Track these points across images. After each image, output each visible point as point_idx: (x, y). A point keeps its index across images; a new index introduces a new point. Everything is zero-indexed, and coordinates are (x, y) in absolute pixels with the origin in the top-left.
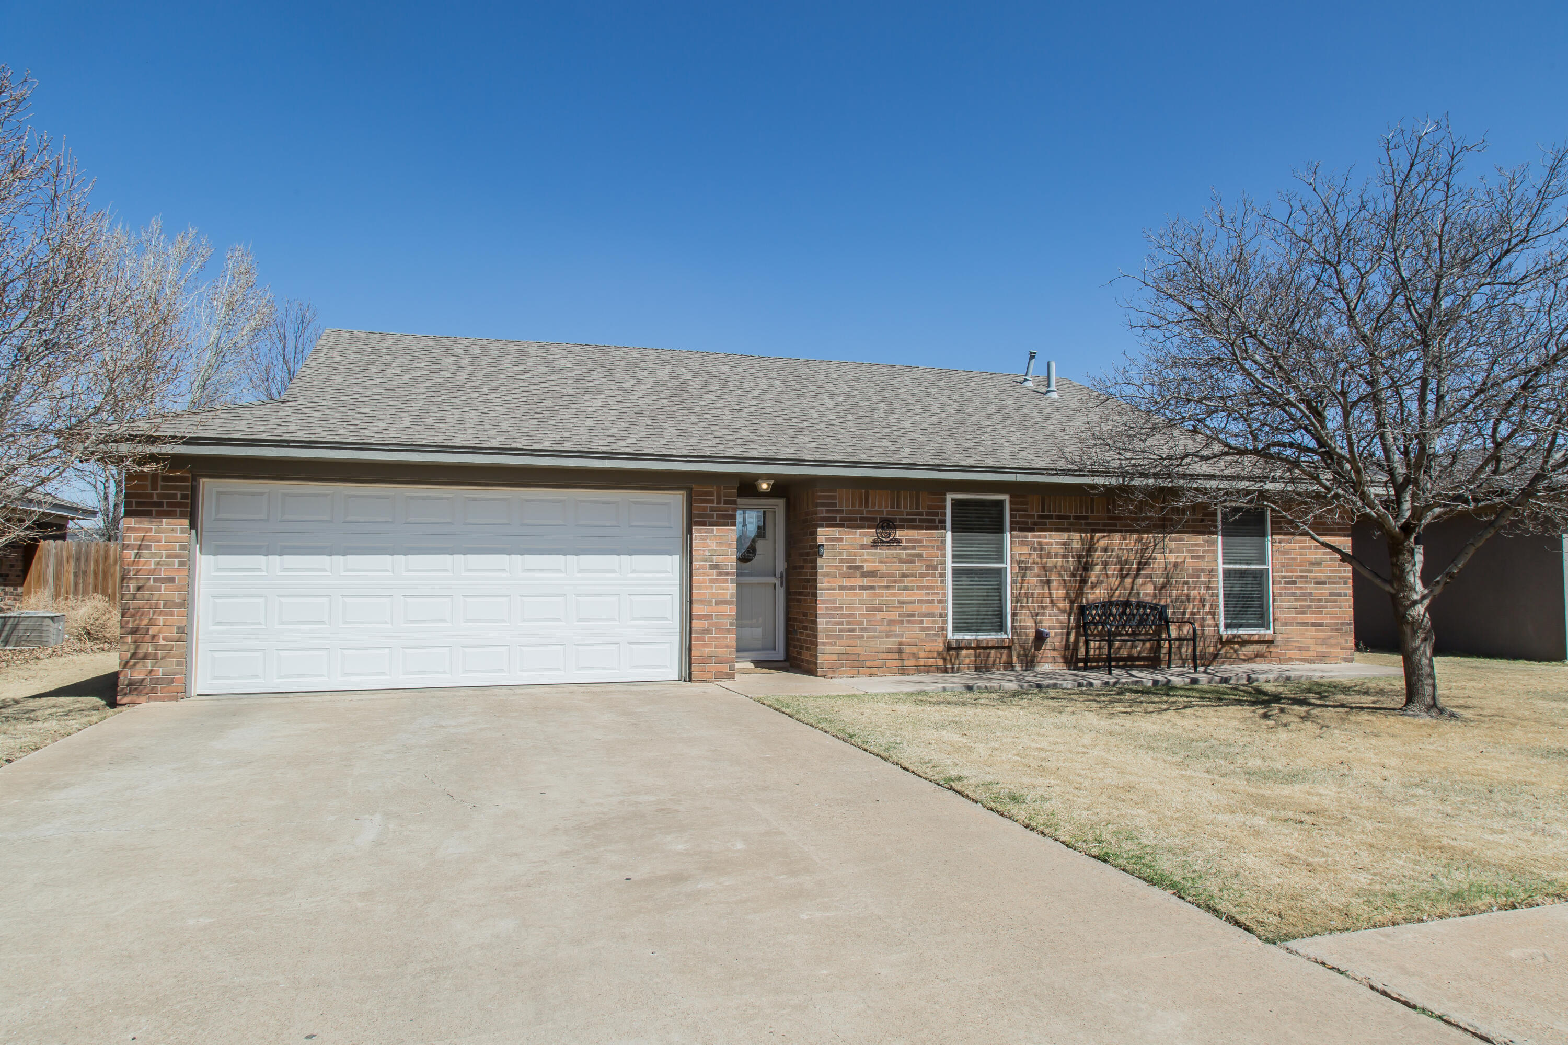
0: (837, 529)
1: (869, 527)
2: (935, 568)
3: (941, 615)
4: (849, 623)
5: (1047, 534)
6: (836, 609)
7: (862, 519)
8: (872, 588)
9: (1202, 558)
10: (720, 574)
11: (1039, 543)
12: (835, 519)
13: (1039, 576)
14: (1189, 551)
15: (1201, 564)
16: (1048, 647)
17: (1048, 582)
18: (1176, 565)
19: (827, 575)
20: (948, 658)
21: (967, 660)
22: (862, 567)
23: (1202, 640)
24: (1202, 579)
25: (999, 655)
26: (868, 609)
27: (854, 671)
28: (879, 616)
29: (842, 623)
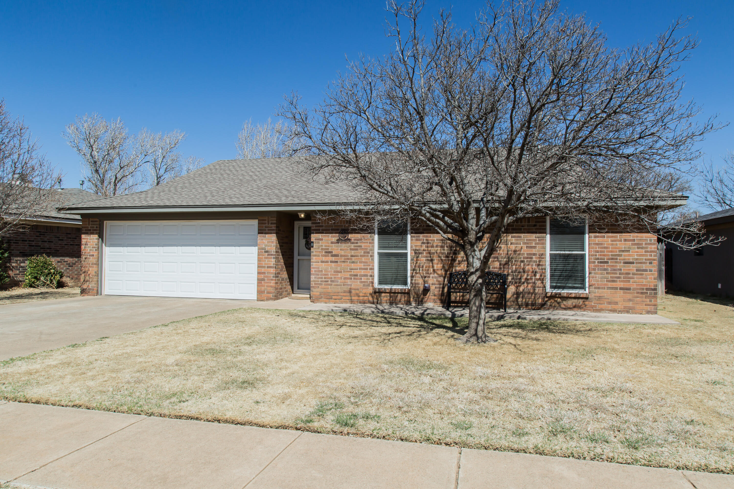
0: (320, 235)
1: (336, 233)
2: (368, 253)
3: (371, 276)
4: (325, 278)
5: (432, 235)
6: (319, 271)
7: (332, 230)
8: (337, 262)
9: (535, 247)
10: (268, 255)
11: (427, 240)
12: (319, 230)
13: (426, 257)
14: (524, 243)
15: (534, 251)
16: (431, 294)
17: (432, 260)
18: (515, 251)
19: (315, 256)
20: (375, 297)
21: (385, 298)
22: (332, 252)
23: (533, 295)
24: (534, 259)
25: (403, 297)
26: (334, 272)
27: (327, 300)
28: (340, 275)
29: (322, 278)
